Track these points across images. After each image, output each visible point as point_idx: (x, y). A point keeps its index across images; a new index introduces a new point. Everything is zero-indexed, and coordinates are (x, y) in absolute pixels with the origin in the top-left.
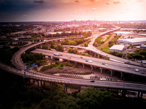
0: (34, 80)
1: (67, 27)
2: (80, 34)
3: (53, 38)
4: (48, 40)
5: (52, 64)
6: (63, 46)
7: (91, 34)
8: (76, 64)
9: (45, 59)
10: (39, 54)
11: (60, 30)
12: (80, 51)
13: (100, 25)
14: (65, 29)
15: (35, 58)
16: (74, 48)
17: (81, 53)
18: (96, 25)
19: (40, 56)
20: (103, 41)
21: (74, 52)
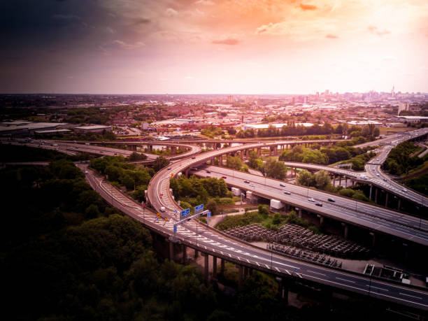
0: (197, 249)
1: (301, 111)
2: (340, 131)
3: (257, 138)
4: (244, 143)
5: (250, 211)
6: (286, 163)
7: (377, 133)
8: (322, 220)
9: (230, 196)
10: (216, 180)
11: (280, 119)
12: (337, 183)
13: (410, 106)
14: (294, 115)
15: (204, 190)
16: (316, 173)
17: (340, 188)
18: (395, 105)
19: (217, 187)
20: (416, 156)
21: (318, 185)
